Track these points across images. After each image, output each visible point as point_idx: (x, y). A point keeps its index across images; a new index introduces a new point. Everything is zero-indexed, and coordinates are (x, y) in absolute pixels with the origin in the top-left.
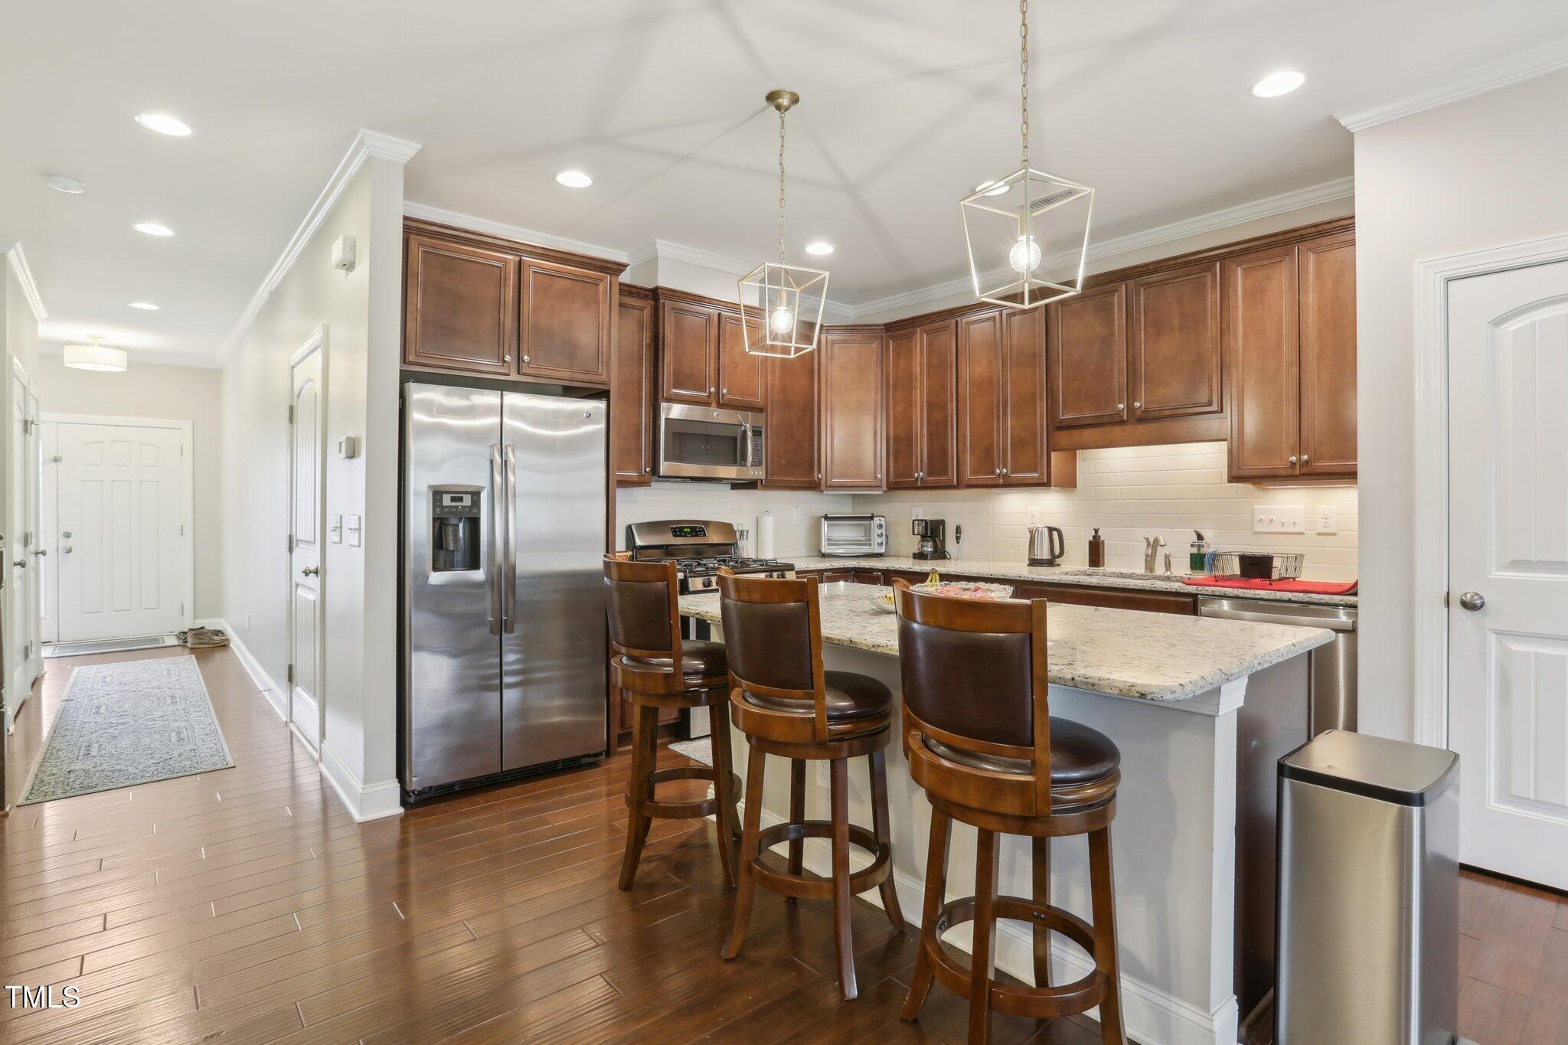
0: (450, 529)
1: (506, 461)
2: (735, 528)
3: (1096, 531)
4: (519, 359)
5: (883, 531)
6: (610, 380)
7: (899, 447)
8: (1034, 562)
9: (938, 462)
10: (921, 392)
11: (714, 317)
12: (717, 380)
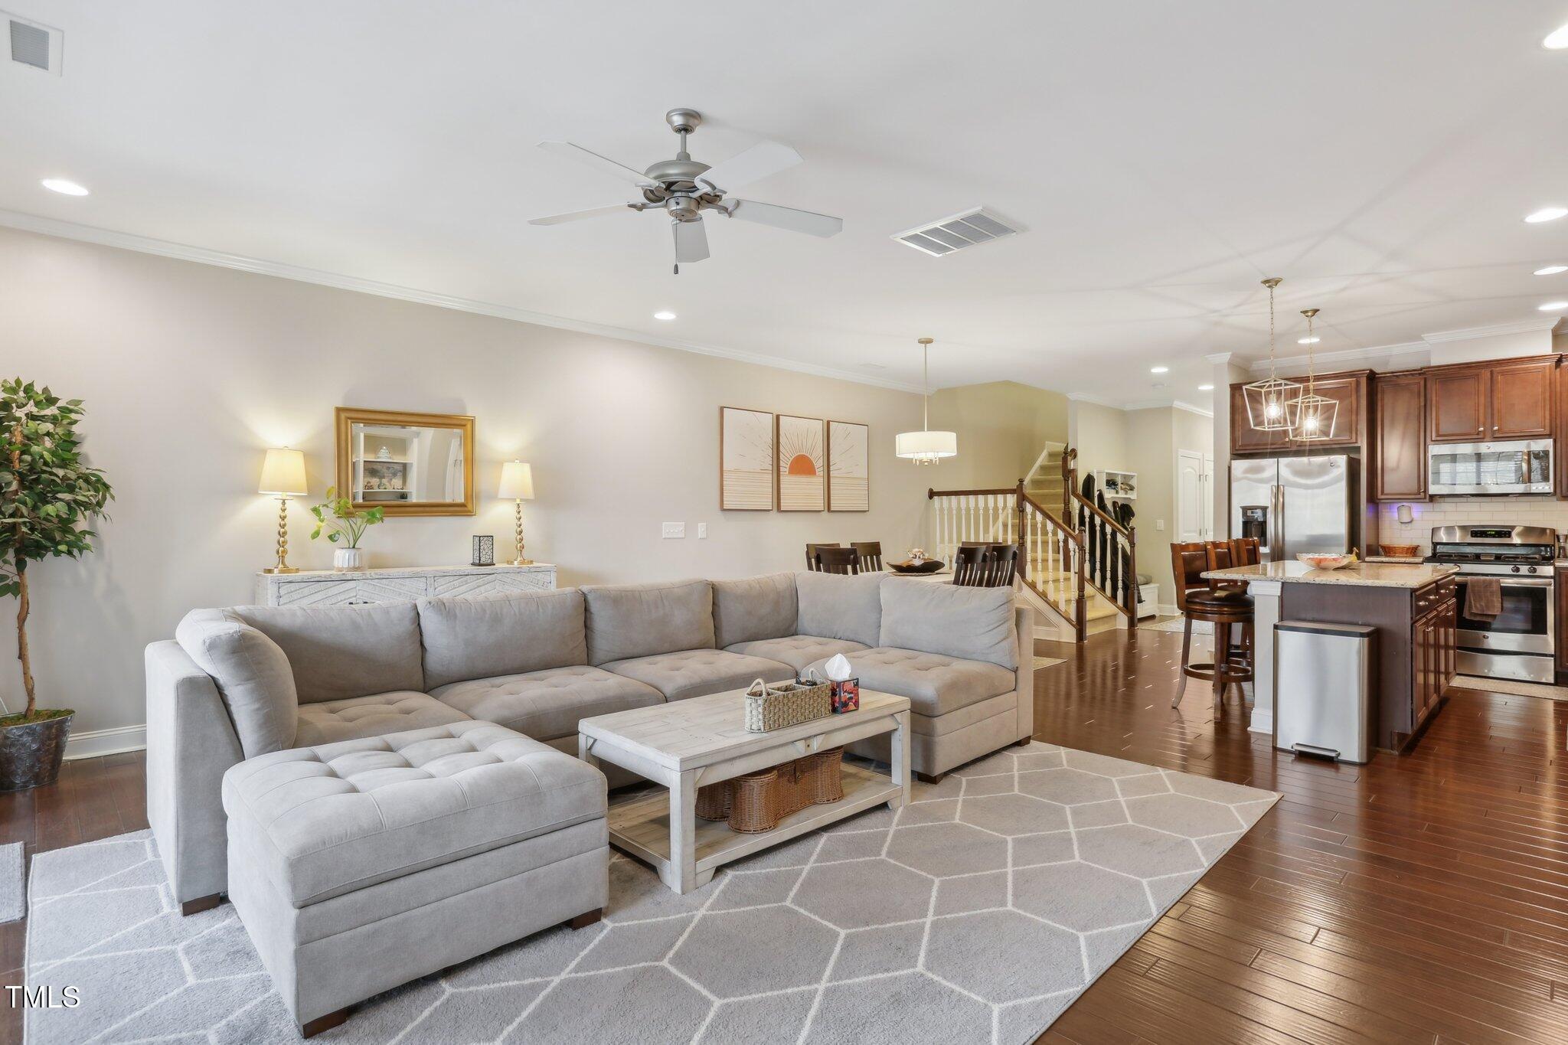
1: (1278, 493)
11: (1486, 374)
12: (1489, 420)
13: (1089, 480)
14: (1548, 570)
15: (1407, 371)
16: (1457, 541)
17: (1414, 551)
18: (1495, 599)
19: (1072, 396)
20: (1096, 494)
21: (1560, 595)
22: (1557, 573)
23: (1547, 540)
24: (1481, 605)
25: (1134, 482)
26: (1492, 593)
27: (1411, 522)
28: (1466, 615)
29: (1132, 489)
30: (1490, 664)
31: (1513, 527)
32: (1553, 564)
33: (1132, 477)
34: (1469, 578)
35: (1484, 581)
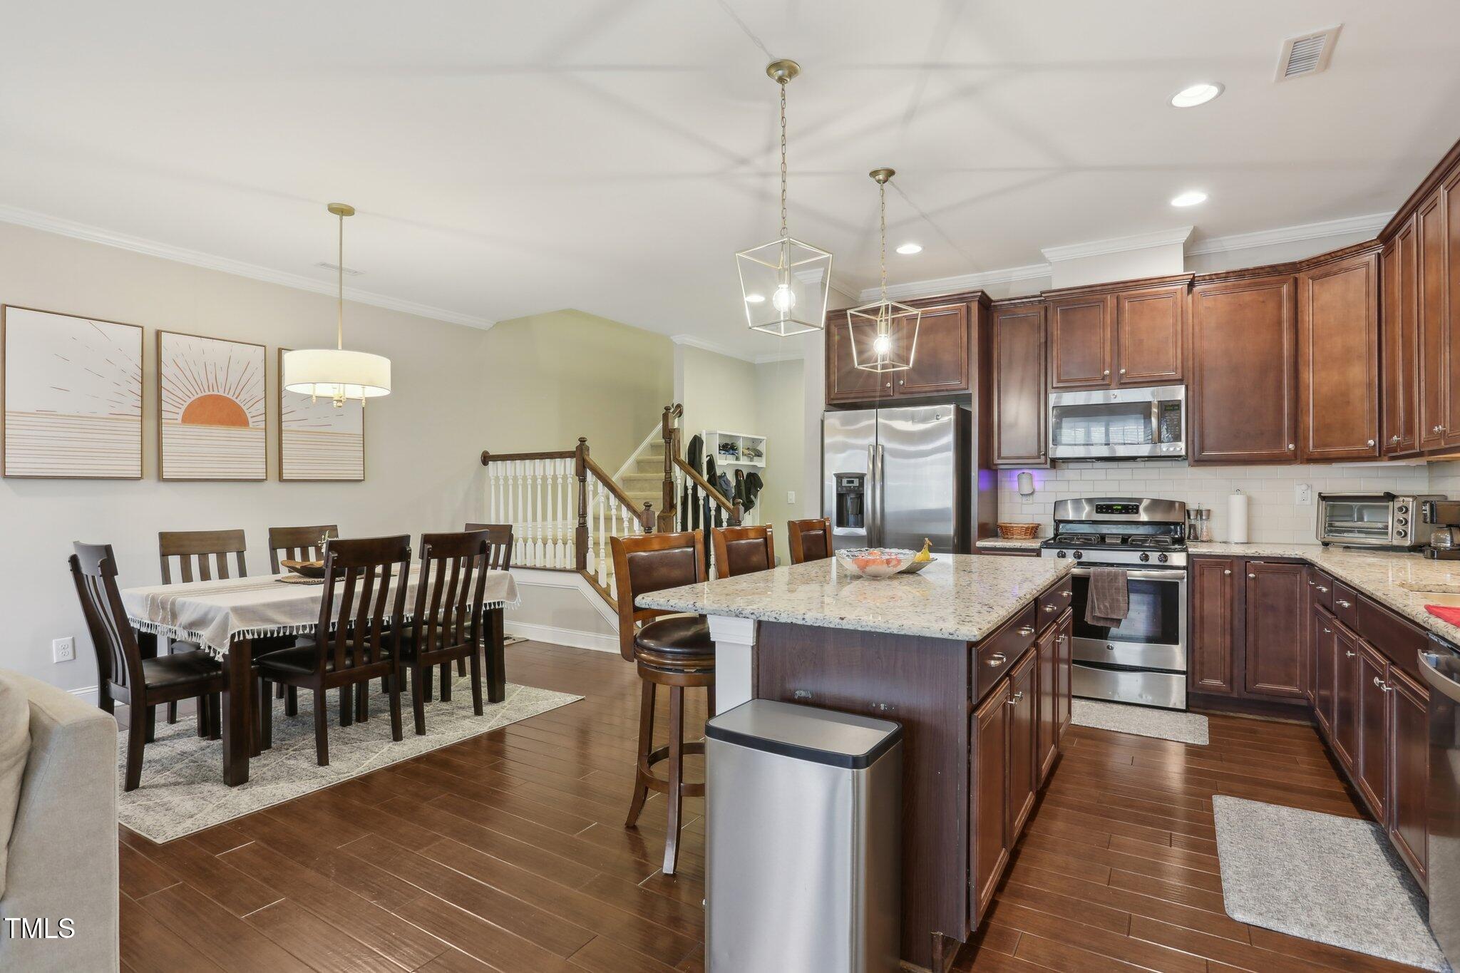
0: (847, 500)
1: (875, 456)
2: (1189, 507)
4: (897, 384)
5: (1408, 515)
6: (969, 385)
7: (1389, 399)
9: (1408, 422)
10: (1400, 322)
11: (1111, 301)
12: (1115, 361)
13: (696, 443)
14: (1178, 559)
15: (1026, 298)
16: (1084, 519)
17: (1034, 531)
18: (1121, 599)
19: (677, 339)
20: (705, 460)
21: (1193, 591)
22: (1190, 561)
23: (1175, 516)
24: (1105, 606)
25: (762, 448)
26: (1118, 589)
27: (1032, 493)
28: (1088, 619)
29: (759, 454)
30: (1115, 682)
31: (1140, 500)
32: (1185, 550)
33: (761, 441)
34: (1092, 569)
35: (1109, 574)
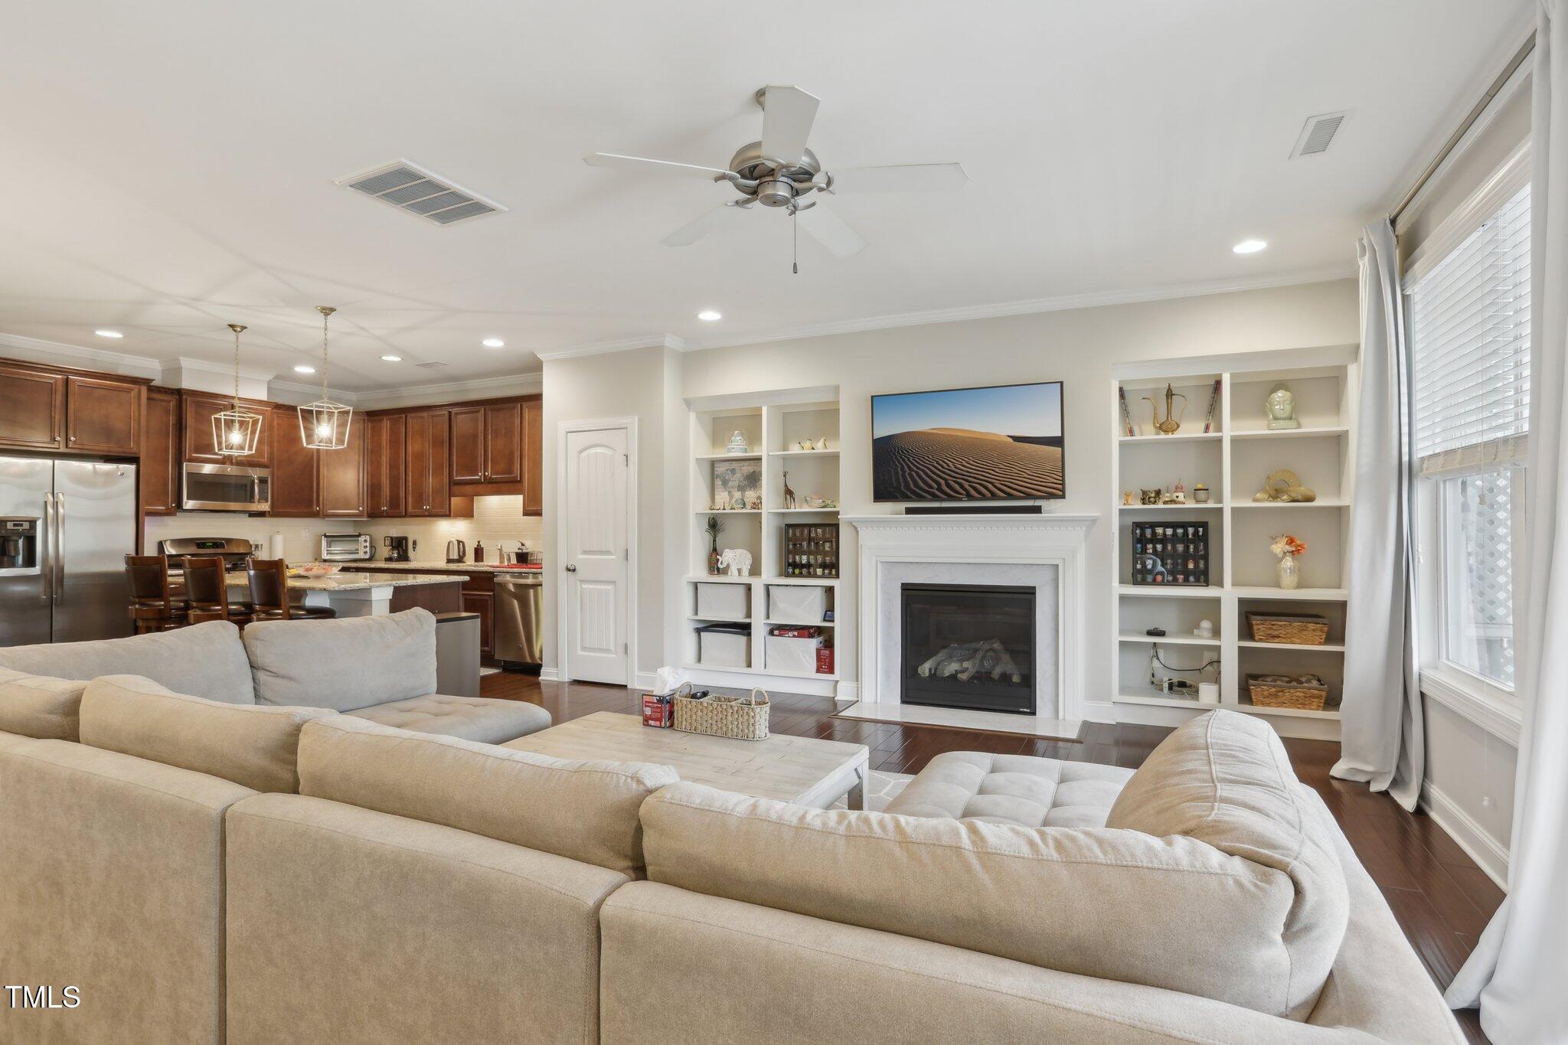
0: (12, 543)
1: (57, 502)
2: (251, 543)
3: (479, 542)
4: (67, 440)
5: (368, 544)
6: (140, 451)
7: (373, 489)
8: (449, 561)
9: (394, 502)
10: (386, 457)
